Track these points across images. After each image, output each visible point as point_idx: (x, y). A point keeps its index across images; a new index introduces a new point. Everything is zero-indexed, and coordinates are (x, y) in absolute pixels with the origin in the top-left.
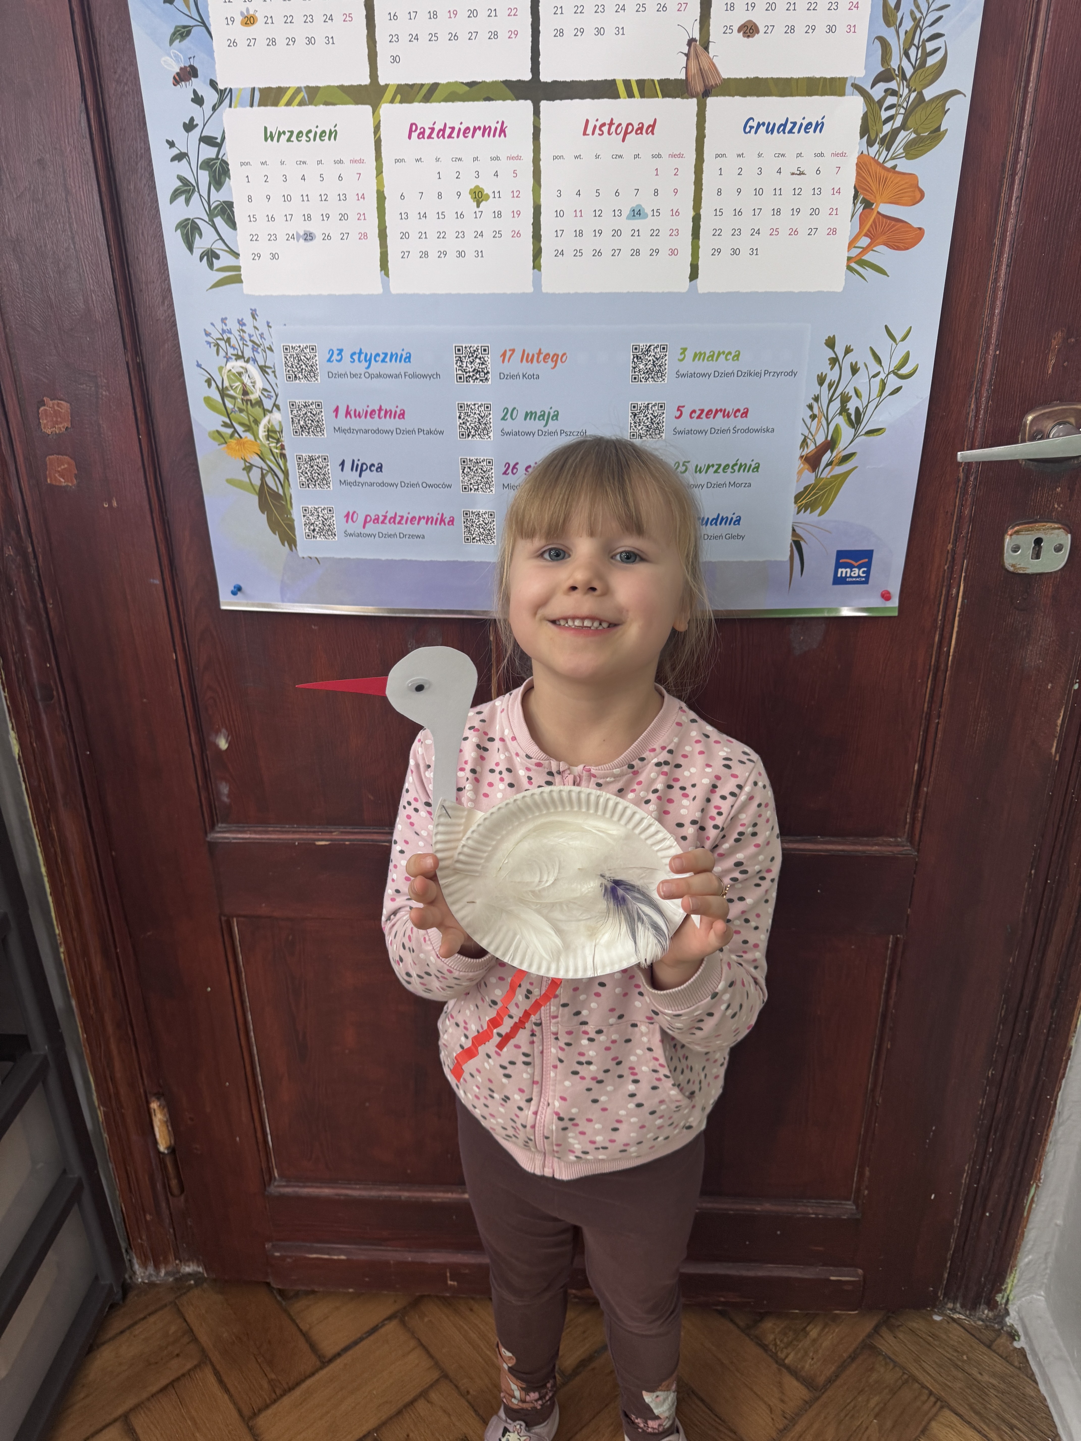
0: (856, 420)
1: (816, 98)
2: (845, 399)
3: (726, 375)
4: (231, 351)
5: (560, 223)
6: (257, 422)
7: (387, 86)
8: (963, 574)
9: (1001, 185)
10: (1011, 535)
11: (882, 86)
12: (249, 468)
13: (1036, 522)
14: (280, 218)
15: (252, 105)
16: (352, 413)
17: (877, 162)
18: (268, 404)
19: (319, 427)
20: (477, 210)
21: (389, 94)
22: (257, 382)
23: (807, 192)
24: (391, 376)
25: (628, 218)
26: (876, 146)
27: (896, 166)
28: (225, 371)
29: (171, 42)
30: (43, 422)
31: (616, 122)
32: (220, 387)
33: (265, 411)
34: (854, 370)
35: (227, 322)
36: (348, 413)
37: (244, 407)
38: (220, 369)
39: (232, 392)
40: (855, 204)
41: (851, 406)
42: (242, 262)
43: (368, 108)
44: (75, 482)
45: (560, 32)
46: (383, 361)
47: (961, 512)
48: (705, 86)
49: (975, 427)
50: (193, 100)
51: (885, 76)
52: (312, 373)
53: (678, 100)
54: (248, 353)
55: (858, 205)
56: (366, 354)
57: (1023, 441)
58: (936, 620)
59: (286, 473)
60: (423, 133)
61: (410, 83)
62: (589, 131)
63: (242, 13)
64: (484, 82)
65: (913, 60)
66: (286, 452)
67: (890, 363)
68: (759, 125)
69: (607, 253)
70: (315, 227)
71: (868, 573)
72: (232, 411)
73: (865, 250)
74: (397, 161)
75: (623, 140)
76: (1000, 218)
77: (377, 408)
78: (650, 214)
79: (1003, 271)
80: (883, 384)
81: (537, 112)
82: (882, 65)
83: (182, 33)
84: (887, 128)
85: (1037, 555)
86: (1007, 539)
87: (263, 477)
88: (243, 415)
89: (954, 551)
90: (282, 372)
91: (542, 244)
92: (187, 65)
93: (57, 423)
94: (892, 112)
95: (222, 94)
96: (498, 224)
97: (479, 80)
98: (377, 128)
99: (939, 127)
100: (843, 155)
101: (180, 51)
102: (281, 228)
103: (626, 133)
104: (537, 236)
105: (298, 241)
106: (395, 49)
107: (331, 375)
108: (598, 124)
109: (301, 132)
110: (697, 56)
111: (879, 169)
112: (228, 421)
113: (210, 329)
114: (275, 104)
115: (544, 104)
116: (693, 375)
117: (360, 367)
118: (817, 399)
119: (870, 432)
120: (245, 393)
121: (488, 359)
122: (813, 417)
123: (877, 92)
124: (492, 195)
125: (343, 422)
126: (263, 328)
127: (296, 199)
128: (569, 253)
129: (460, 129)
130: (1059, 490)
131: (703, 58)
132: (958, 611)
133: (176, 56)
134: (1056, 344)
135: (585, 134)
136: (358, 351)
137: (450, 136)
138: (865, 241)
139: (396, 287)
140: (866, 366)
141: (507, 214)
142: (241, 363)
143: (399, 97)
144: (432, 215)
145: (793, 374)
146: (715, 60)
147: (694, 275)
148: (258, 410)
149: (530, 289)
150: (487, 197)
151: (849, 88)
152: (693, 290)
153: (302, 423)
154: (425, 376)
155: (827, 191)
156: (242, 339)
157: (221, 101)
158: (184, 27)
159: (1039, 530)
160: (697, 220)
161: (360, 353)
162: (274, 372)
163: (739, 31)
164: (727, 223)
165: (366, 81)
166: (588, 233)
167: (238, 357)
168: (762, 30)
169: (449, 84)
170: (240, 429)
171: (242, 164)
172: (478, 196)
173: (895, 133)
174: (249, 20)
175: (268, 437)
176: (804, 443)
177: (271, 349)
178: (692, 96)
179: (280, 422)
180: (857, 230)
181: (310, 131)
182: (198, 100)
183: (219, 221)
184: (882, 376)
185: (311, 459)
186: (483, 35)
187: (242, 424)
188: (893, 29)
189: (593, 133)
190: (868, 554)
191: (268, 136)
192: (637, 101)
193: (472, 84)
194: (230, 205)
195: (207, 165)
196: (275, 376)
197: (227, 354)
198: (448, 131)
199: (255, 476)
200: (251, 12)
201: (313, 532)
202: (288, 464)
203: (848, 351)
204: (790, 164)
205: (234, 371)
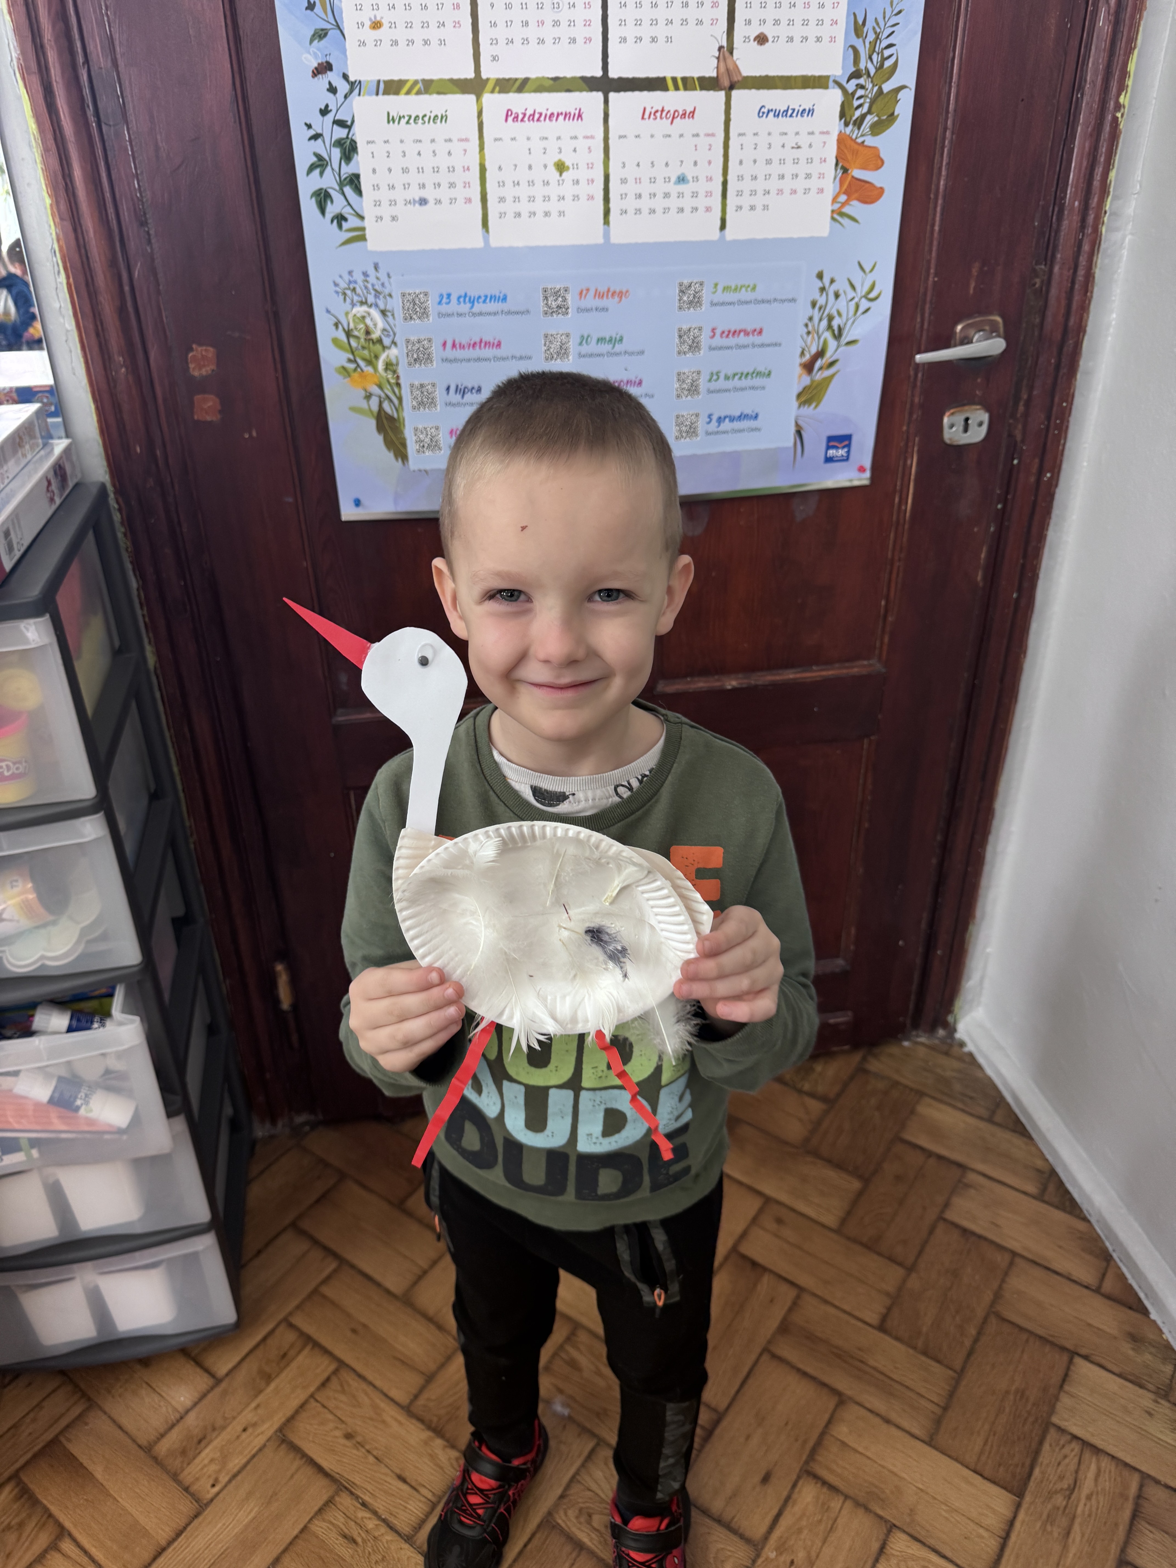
0: (838, 336)
1: (808, 91)
2: (831, 318)
3: (747, 303)
4: (356, 298)
5: (624, 189)
6: (377, 357)
7: (488, 79)
8: (916, 449)
9: (935, 154)
10: (949, 416)
11: (854, 82)
12: (368, 397)
13: (964, 405)
14: (399, 187)
15: (377, 94)
16: (458, 346)
17: (851, 138)
18: (387, 341)
19: (429, 359)
20: (561, 179)
21: (490, 86)
22: (378, 323)
23: (803, 161)
24: (489, 314)
25: (675, 183)
26: (851, 127)
27: (863, 142)
28: (350, 316)
29: (311, 41)
30: (191, 366)
31: (666, 109)
32: (346, 328)
33: (384, 348)
34: (837, 296)
35: (354, 274)
36: (454, 346)
37: (366, 345)
38: (347, 314)
39: (356, 333)
40: (836, 170)
41: (835, 323)
42: (367, 223)
43: (472, 97)
44: (219, 417)
45: (624, 40)
46: (484, 302)
47: (912, 402)
48: (731, 82)
49: (921, 336)
50: (328, 90)
51: (856, 75)
52: (425, 314)
53: (711, 92)
54: (371, 299)
55: (839, 170)
56: (470, 298)
57: (955, 346)
58: (896, 485)
59: (400, 399)
60: (517, 117)
61: (507, 77)
62: (646, 116)
63: (370, 19)
64: (565, 78)
65: (875, 63)
66: (402, 381)
67: (862, 290)
68: (769, 112)
69: (659, 210)
70: (429, 194)
71: (848, 452)
72: (357, 349)
73: (844, 204)
74: (496, 140)
75: (672, 123)
76: (934, 178)
77: (478, 340)
78: (691, 180)
79: (938, 219)
80: (857, 306)
81: (606, 101)
82: (854, 66)
83: (320, 35)
84: (858, 113)
85: (966, 430)
86: (946, 420)
87: (381, 403)
88: (366, 352)
89: (908, 431)
90: (399, 314)
91: (611, 205)
92: (324, 61)
93: (204, 366)
94: (861, 101)
95: (352, 85)
96: (576, 190)
97: (561, 75)
98: (480, 114)
99: (893, 114)
100: (827, 133)
101: (318, 49)
102: (400, 195)
103: (673, 118)
104: (606, 199)
105: (414, 205)
106: (495, 50)
107: (441, 315)
108: (653, 111)
109: (417, 116)
110: (725, 59)
111: (853, 144)
112: (351, 357)
113: (339, 280)
114: (397, 93)
115: (612, 95)
116: (723, 304)
117: (465, 308)
118: (811, 319)
119: (849, 343)
120: (368, 332)
121: (569, 297)
122: (809, 333)
123: (851, 86)
124: (571, 167)
125: (449, 353)
126: (384, 278)
127: (413, 170)
128: (631, 211)
129: (546, 115)
130: (979, 380)
131: (729, 61)
132: (913, 477)
133: (315, 54)
134: (975, 272)
135: (643, 118)
136: (463, 294)
137: (538, 120)
138: (843, 198)
139: (494, 242)
140: (845, 292)
141: (583, 182)
142: (364, 308)
143: (497, 89)
144: (524, 184)
145: (793, 300)
146: (738, 62)
147: (723, 226)
148: (378, 347)
149: (601, 241)
150: (568, 168)
151: (831, 84)
152: (722, 238)
153: (415, 356)
154: (517, 313)
155: (816, 161)
156: (366, 288)
157: (351, 91)
158: (322, 30)
159: (966, 411)
160: (725, 184)
161: (466, 295)
162: (393, 315)
163: (755, 40)
164: (747, 185)
165: (471, 75)
166: (645, 196)
167: (362, 303)
168: (771, 39)
169: (537, 79)
170: (362, 364)
171: (368, 142)
172: (561, 167)
173: (863, 117)
174: (376, 25)
175: (386, 369)
176: (802, 354)
177: (390, 295)
178: (721, 89)
179: (397, 357)
180: (838, 189)
181: (425, 116)
182: (332, 90)
183: (348, 190)
184: (856, 300)
185: (422, 386)
186: (565, 40)
187: (364, 359)
188: (861, 40)
189: (649, 117)
190: (848, 438)
191: (390, 120)
192: (682, 93)
193: (556, 79)
194: (357, 176)
195: (339, 143)
196: (394, 318)
197: (352, 301)
198: (537, 116)
199: (374, 402)
200: (378, 19)
201: (422, 448)
202: (403, 392)
203: (832, 281)
204: (790, 141)
205: (359, 315)
